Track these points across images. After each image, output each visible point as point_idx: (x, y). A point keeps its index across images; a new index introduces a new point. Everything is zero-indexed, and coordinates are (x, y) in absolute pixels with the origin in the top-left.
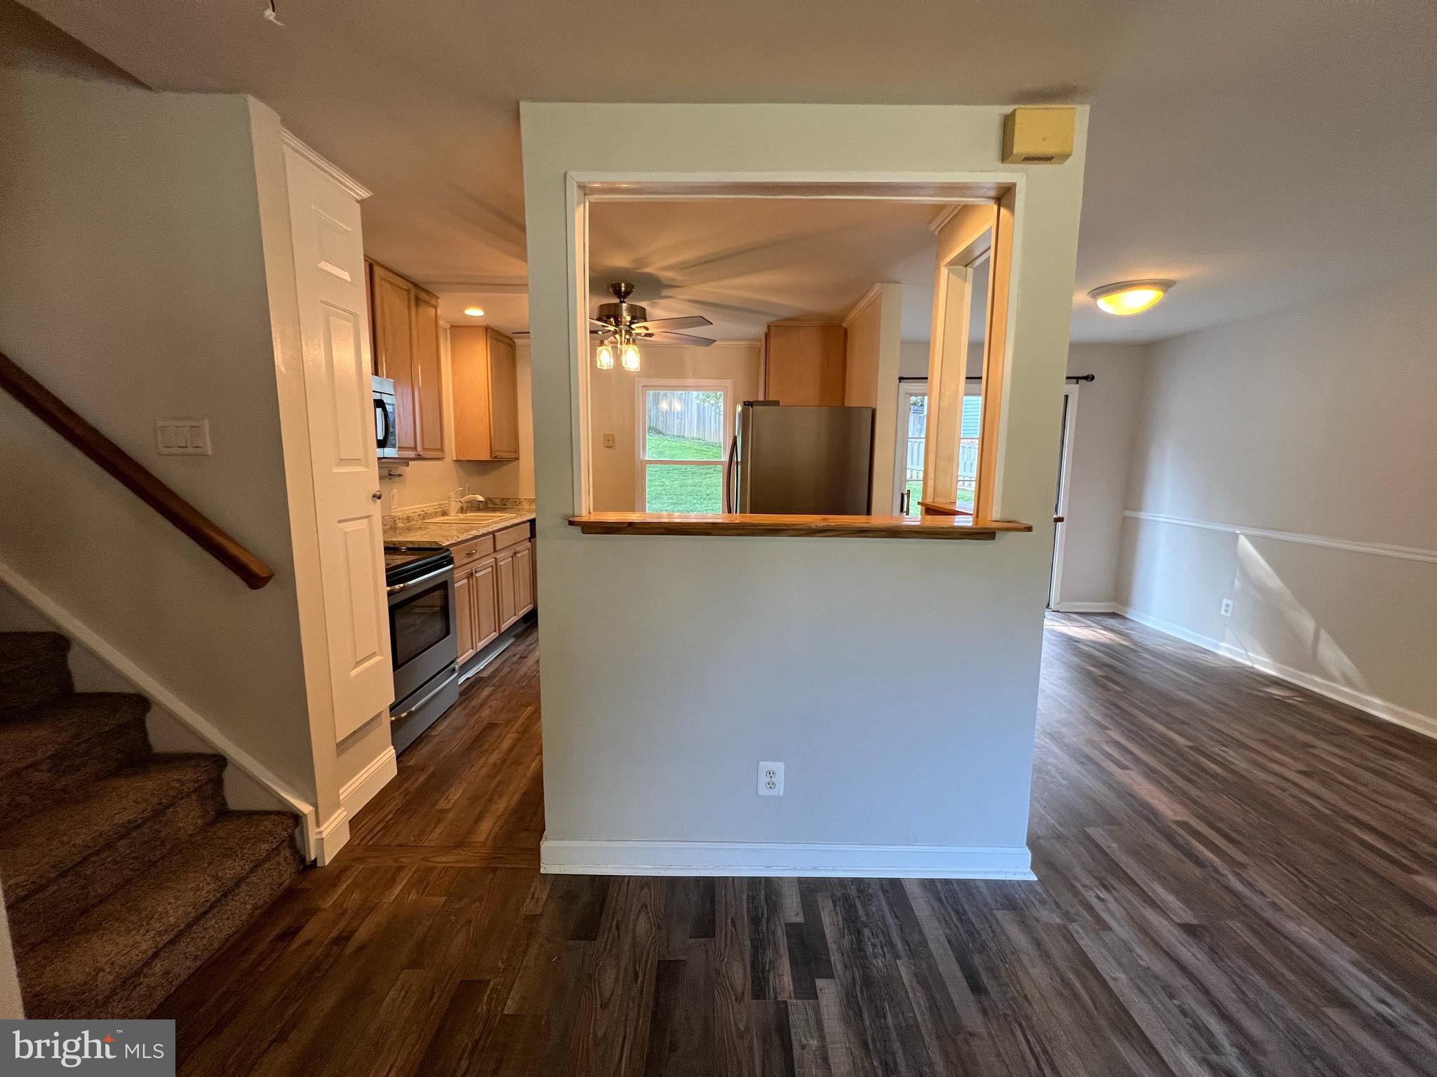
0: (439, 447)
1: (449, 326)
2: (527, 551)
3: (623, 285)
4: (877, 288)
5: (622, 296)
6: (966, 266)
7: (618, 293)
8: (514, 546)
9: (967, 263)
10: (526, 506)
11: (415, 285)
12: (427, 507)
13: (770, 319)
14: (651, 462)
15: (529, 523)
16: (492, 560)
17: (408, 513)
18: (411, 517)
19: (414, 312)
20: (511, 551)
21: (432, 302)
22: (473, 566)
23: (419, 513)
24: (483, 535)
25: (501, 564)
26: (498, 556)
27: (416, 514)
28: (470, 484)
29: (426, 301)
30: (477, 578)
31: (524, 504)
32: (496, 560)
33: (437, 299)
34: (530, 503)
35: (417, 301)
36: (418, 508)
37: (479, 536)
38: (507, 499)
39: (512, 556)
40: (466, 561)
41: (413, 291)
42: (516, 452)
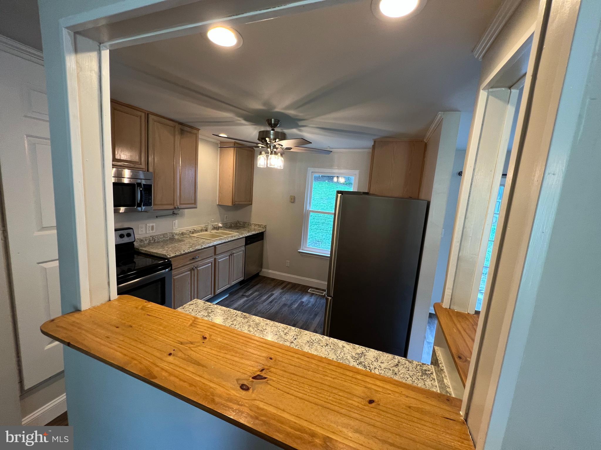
0: (193, 202)
1: (220, 142)
2: (242, 252)
3: (273, 120)
4: (440, 116)
5: (273, 126)
6: (510, 88)
7: (270, 124)
8: (232, 251)
9: (511, 84)
10: (253, 227)
11: (181, 124)
12: (196, 227)
13: (376, 137)
14: (313, 212)
15: (245, 238)
16: (212, 260)
17: (183, 231)
18: (185, 233)
19: (178, 137)
20: (229, 253)
21: (195, 131)
22: (195, 264)
23: (190, 231)
24: (205, 248)
25: (219, 261)
26: (217, 257)
27: (188, 231)
28: (227, 215)
29: (190, 132)
30: (198, 270)
31: (252, 226)
32: (215, 259)
33: (198, 130)
34: (255, 226)
35: (182, 132)
36: (190, 228)
37: (201, 249)
38: (245, 223)
39: (229, 256)
40: (189, 263)
41: (178, 127)
42: (250, 201)
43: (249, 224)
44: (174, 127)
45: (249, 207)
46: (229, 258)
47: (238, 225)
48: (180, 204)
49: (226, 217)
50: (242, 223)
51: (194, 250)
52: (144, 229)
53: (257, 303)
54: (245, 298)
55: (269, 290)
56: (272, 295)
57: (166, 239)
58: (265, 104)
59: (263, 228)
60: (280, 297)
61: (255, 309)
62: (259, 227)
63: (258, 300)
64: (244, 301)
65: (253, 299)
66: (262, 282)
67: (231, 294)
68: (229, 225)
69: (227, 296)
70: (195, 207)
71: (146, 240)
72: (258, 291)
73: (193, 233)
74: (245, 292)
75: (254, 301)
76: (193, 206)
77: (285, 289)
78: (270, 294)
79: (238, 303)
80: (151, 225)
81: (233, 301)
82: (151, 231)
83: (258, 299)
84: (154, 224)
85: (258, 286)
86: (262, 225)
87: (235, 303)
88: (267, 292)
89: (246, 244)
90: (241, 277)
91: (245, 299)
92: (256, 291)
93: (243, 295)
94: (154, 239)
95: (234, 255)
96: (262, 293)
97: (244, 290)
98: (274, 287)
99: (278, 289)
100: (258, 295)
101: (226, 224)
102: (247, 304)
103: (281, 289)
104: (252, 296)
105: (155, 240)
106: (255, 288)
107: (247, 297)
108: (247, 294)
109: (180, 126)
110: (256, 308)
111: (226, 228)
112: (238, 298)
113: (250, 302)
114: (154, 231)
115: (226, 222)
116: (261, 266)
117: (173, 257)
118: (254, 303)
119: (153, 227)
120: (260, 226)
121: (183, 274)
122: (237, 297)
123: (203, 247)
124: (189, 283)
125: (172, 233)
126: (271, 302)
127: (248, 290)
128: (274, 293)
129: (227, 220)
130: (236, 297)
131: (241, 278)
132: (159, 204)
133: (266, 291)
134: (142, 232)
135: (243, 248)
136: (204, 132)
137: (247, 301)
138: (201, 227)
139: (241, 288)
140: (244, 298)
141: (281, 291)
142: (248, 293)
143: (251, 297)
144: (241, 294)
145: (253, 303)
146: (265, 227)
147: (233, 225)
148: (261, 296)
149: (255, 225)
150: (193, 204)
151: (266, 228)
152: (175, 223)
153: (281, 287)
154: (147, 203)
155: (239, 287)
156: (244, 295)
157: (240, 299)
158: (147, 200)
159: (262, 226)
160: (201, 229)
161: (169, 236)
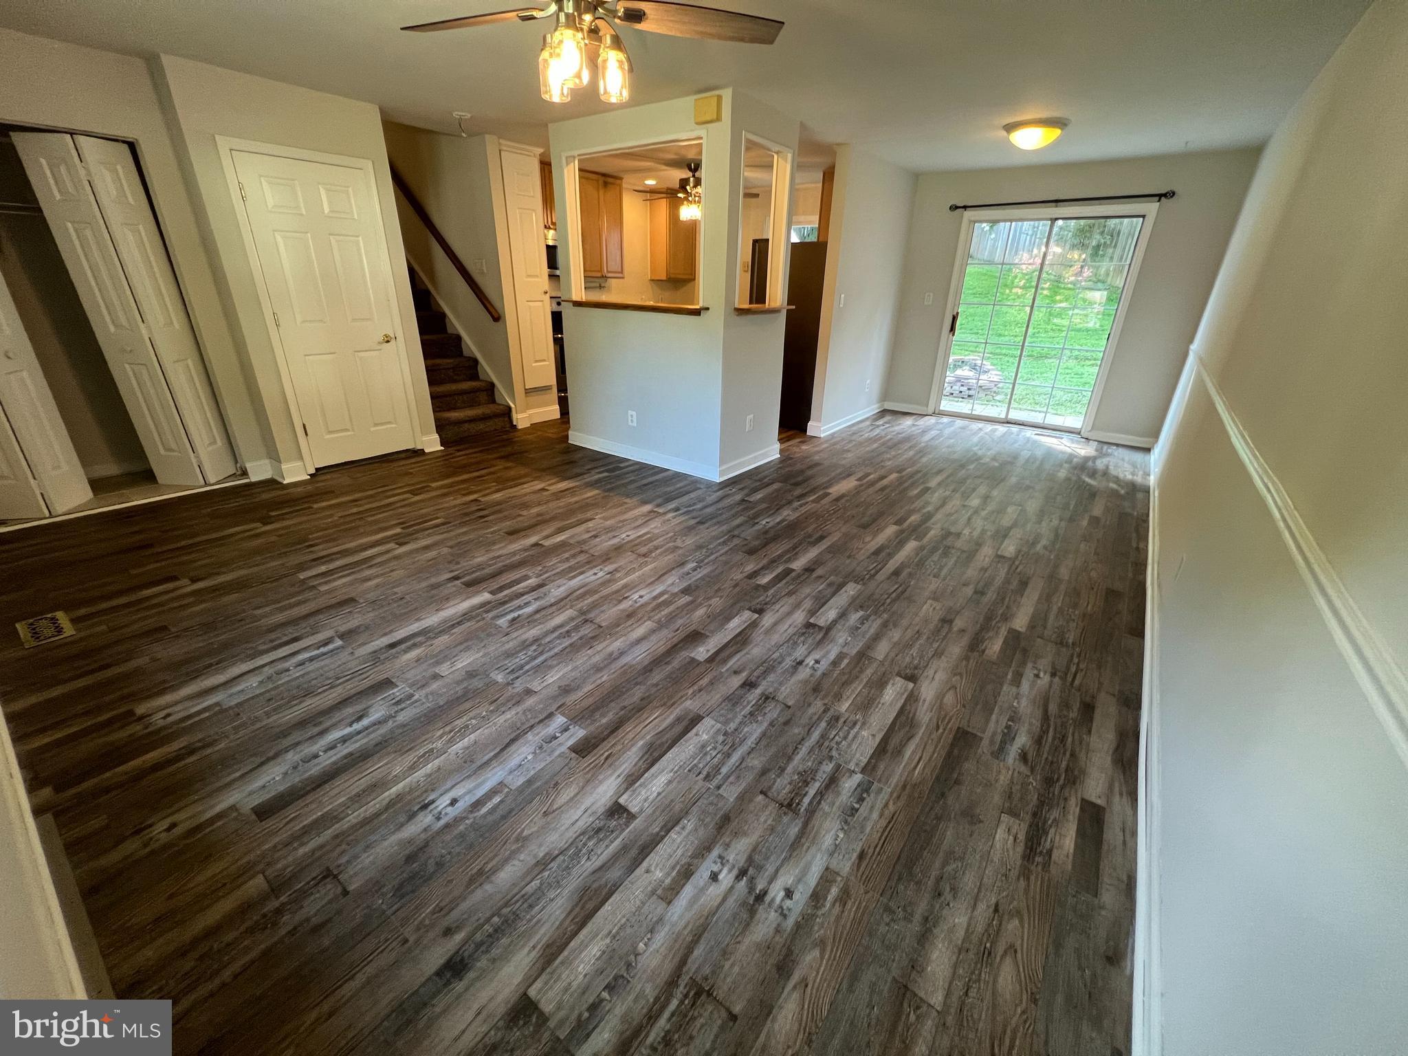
0: (621, 272)
5: (695, 170)
7: (690, 169)
11: (604, 175)
19: (601, 192)
21: (618, 181)
29: (613, 184)
33: (621, 179)
35: (606, 184)
41: (601, 179)
44: (598, 181)
48: (608, 272)
58: (676, 154)
70: (623, 277)
76: (620, 275)
109: (603, 178)
136: (629, 181)
150: (620, 274)
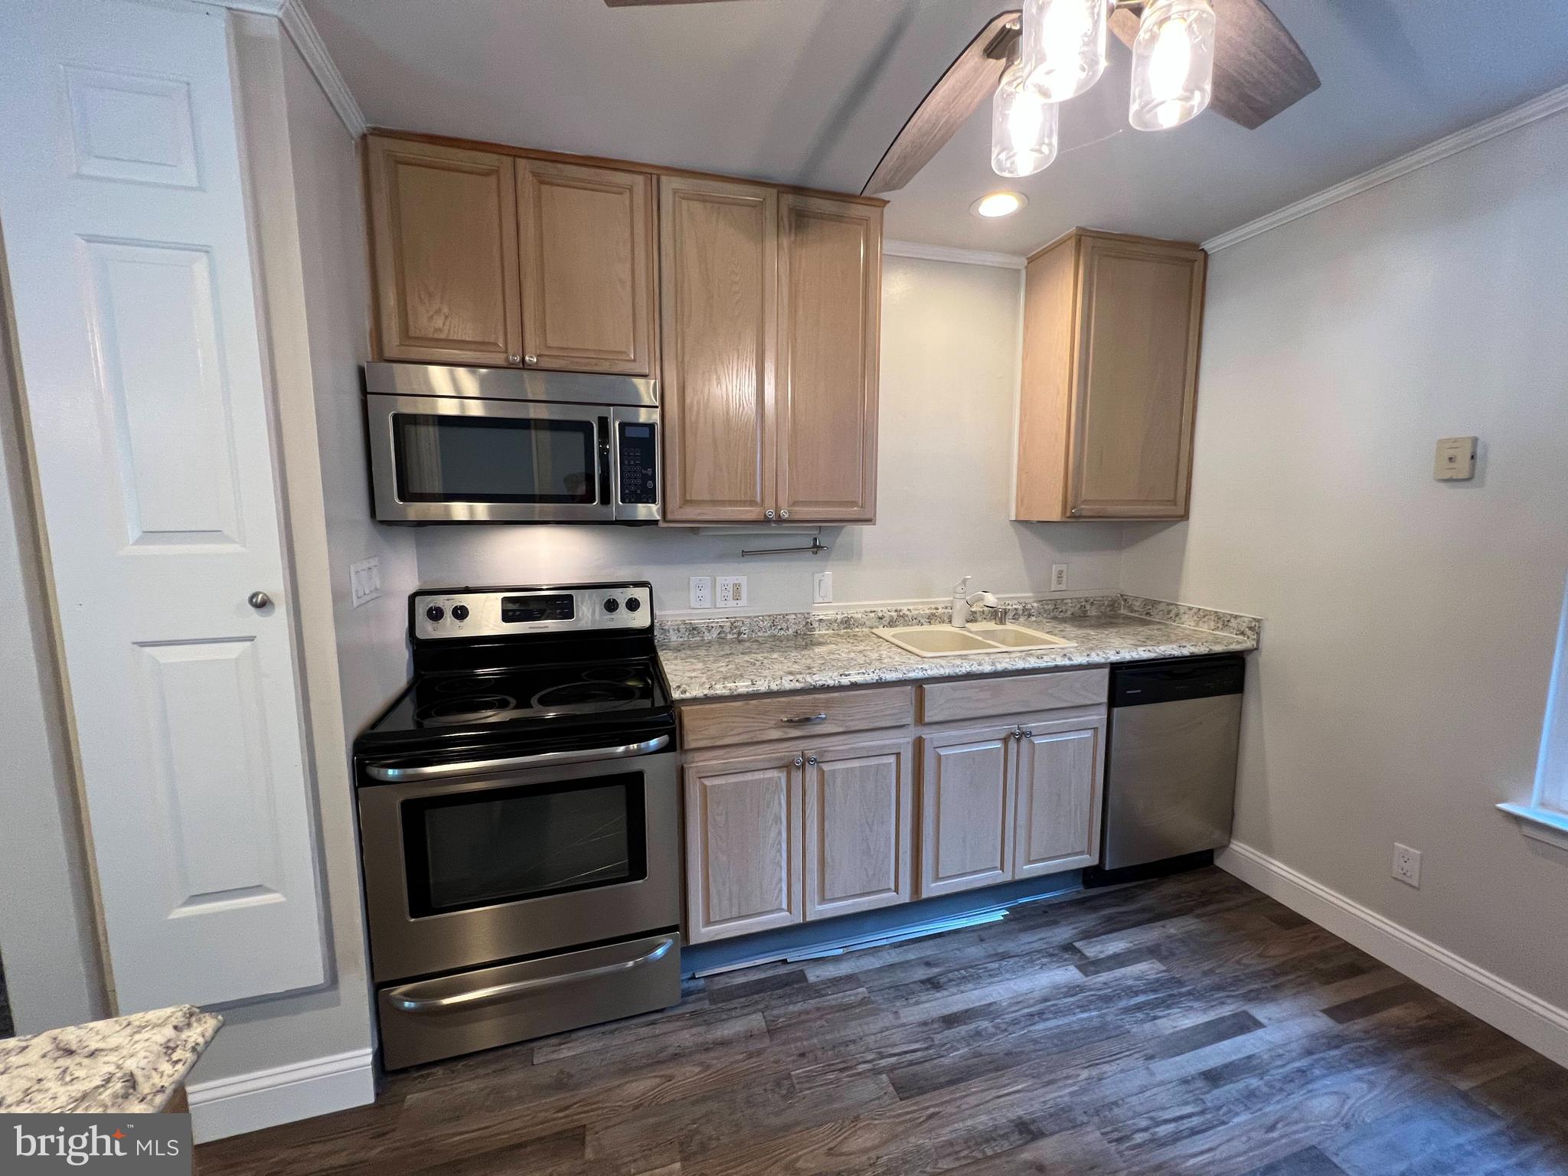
1: (1026, 262)
2: (1088, 734)
8: (1018, 719)
10: (1188, 623)
11: (793, 192)
12: (910, 604)
15: (1106, 671)
16: (903, 740)
17: (851, 613)
18: (856, 620)
19: (778, 244)
20: (1004, 727)
21: (865, 210)
22: (811, 747)
23: (880, 615)
24: (854, 686)
25: (943, 752)
26: (930, 735)
27: (872, 615)
28: (1064, 567)
30: (822, 772)
31: (1185, 618)
32: (919, 744)
33: (878, 204)
34: (1200, 619)
35: (799, 219)
36: (885, 605)
37: (834, 687)
38: (1155, 603)
39: (1005, 741)
40: (775, 734)
41: (776, 202)
42: (1174, 502)
43: (1169, 612)
44: (761, 206)
45: (1173, 531)
46: (1002, 751)
47: (1123, 611)
48: (793, 502)
49: (1061, 572)
50: (1137, 605)
51: (798, 686)
52: (706, 592)
53: (1122, 1034)
54: (1072, 968)
55: (1237, 981)
56: (1244, 1024)
57: (783, 632)
59: (1243, 633)
60: (1301, 1071)
61: (1085, 1074)
62: (1220, 626)
63: (1140, 1016)
64: (1056, 987)
65: (1107, 999)
66: (1210, 908)
67: (1022, 919)
68: (1071, 609)
69: (998, 916)
70: (867, 516)
71: (709, 631)
72: (1162, 959)
73: (892, 623)
74: (1087, 935)
75: (1111, 1013)
76: (854, 512)
77: (1359, 1025)
78: (1226, 1011)
79: (1019, 981)
80: (731, 580)
81: (1004, 956)
82: (732, 603)
83: (1139, 1007)
84: (742, 580)
85: (1173, 928)
86: (1236, 617)
87: (1008, 976)
88: (1219, 988)
89: (1116, 698)
90: (1082, 853)
91: (1067, 974)
92: (1152, 952)
93: (1069, 948)
94: (736, 627)
95: (1037, 741)
96: (1180, 983)
97: (1089, 920)
98: (1278, 972)
99: (1304, 1001)
100: (1154, 986)
101: (1055, 603)
102: (1058, 1013)
103: (1329, 1012)
104: (1119, 973)
105: (740, 633)
106: (1151, 934)
107: (1090, 966)
108: (1093, 950)
109: (789, 199)
110: (1095, 1072)
111: (1055, 618)
112: (1039, 951)
113: (1084, 1008)
114: (743, 602)
115: (1057, 596)
116: (1227, 821)
117: (694, 701)
118: (1103, 1027)
119: (737, 588)
120: (1223, 621)
121: (749, 777)
122: (1036, 946)
123: (845, 681)
124: (778, 819)
125: (806, 616)
126: (1214, 1077)
127: (1113, 926)
128: (1260, 1013)
129: (1063, 587)
130: (1031, 940)
131: (1077, 854)
132: (703, 502)
133: (1207, 981)
134: (701, 603)
135: (1099, 717)
137: (1073, 990)
138: (933, 606)
139: (1081, 904)
140: (1063, 963)
141: (1322, 1023)
142: (1099, 948)
143: (1104, 977)
144: (1063, 933)
145: (1096, 1023)
146: (1250, 628)
147: (1093, 612)
148: (1167, 1003)
149: (1202, 615)
150: (854, 504)
151: (1258, 634)
152: (820, 581)
153: (1331, 995)
154: (639, 492)
155: (1077, 891)
156: (1076, 951)
157: (1043, 965)
158: (639, 481)
159: (1233, 623)
160: (928, 612)
161: (795, 624)
